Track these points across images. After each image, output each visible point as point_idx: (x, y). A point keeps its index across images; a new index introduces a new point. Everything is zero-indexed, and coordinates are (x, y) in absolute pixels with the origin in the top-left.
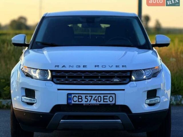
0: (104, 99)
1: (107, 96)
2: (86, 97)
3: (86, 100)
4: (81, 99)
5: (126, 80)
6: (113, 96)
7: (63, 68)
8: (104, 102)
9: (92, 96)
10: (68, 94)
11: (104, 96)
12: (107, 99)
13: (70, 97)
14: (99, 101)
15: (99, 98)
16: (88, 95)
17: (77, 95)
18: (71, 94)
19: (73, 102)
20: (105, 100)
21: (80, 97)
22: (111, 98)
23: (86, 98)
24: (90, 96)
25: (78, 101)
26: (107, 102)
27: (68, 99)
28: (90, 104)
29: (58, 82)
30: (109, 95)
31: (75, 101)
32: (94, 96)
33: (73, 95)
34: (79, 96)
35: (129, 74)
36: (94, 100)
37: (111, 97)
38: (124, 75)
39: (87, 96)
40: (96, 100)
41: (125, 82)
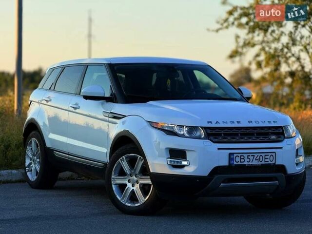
0: (265, 158)
1: (268, 155)
2: (249, 157)
3: (249, 160)
4: (243, 159)
5: (280, 137)
6: (274, 154)
8: (265, 161)
9: (254, 156)
10: (230, 154)
11: (265, 155)
12: (268, 158)
13: (231, 157)
14: (261, 160)
15: (261, 157)
16: (250, 155)
17: (239, 155)
18: (233, 154)
19: (235, 163)
20: (266, 160)
22: (272, 157)
24: (252, 156)
25: (241, 162)
26: (268, 161)
27: (230, 159)
28: (252, 165)
29: (216, 140)
30: (270, 154)
31: (237, 161)
32: (256, 155)
33: (235, 155)
34: (241, 156)
35: (281, 131)
36: (256, 160)
38: (277, 131)
40: (258, 160)
41: (280, 139)
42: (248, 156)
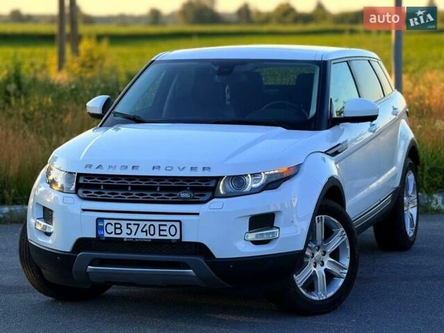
0: (160, 230)
1: (166, 225)
2: (129, 226)
3: (129, 231)
4: (120, 228)
5: (204, 195)
6: (177, 224)
7: (98, 169)
8: (160, 235)
9: (138, 225)
10: (98, 220)
11: (160, 225)
12: (165, 230)
13: (100, 224)
14: (152, 233)
15: (152, 228)
16: (132, 222)
17: (113, 222)
18: (102, 219)
19: (106, 235)
20: (162, 233)
21: (118, 226)
22: (173, 230)
23: (128, 228)
24: (134, 224)
26: (166, 236)
27: (98, 228)
28: (134, 239)
29: (85, 195)
30: (169, 224)
31: (109, 232)
32: (142, 224)
33: (106, 222)
35: (212, 184)
36: (142, 231)
37: (173, 227)
38: (204, 185)
39: (130, 224)
40: (146, 231)
41: (201, 199)
42: (128, 224)
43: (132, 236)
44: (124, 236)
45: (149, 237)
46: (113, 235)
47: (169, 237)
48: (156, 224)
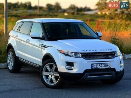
18: (93, 64)
19: (94, 68)
21: (97, 65)
27: (92, 66)
29: (86, 58)
32: (103, 64)
35: (114, 53)
37: (109, 65)
38: (112, 54)
39: (100, 65)
41: (113, 57)
43: (100, 68)
44: (99, 68)
45: (104, 67)
46: (96, 68)
47: (109, 67)
48: (106, 64)
